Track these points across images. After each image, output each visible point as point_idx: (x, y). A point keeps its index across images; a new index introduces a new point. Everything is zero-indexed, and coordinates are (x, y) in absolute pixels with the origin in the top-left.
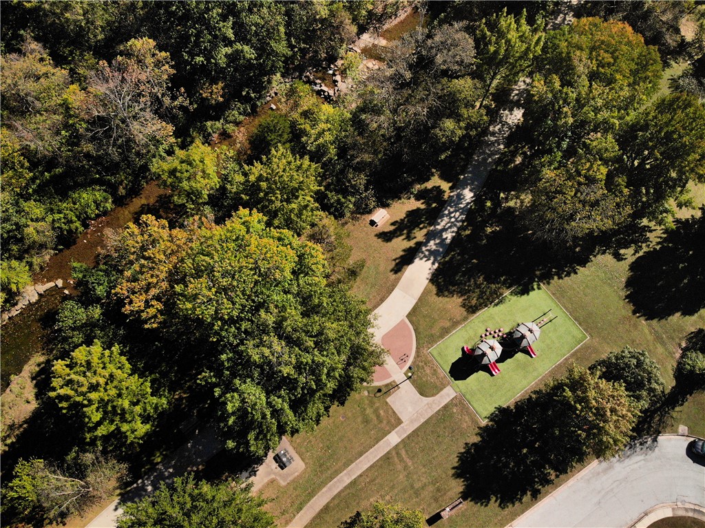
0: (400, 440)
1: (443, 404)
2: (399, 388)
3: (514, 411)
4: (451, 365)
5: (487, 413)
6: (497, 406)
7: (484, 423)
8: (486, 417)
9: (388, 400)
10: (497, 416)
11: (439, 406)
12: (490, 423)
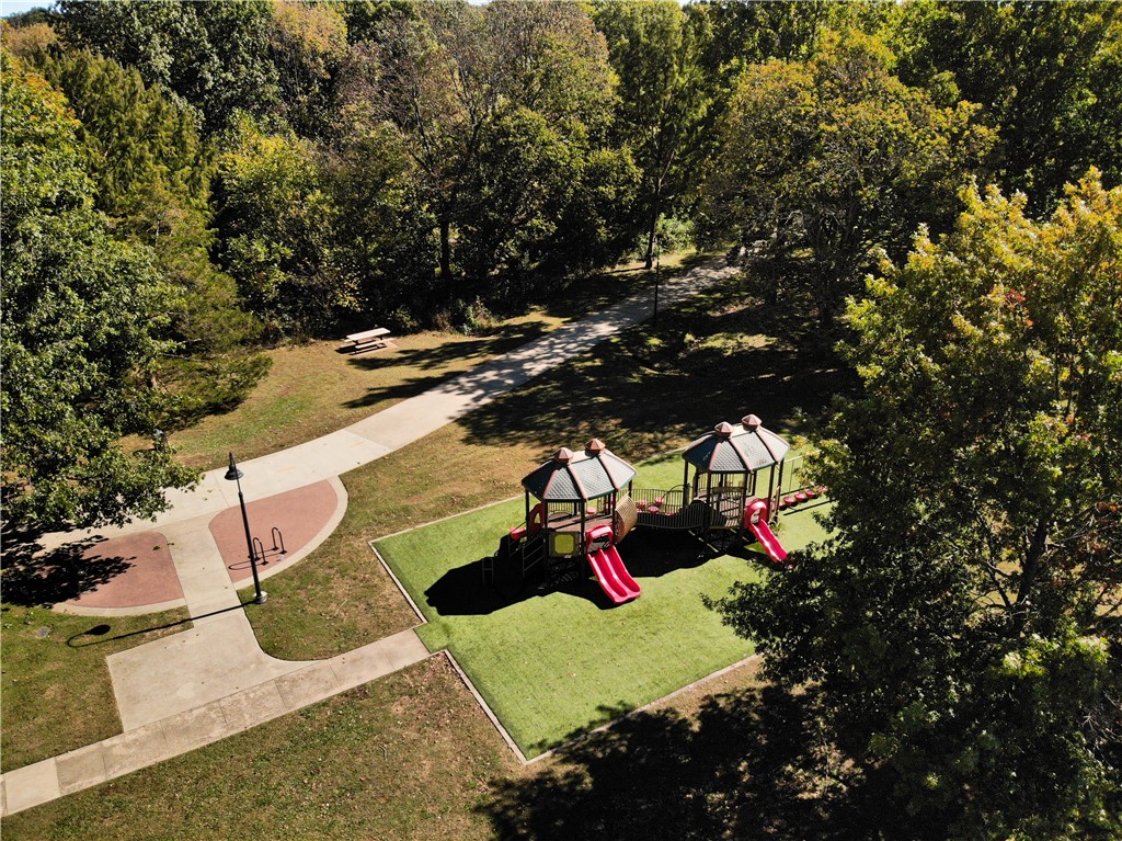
0: (57, 795)
1: (351, 684)
2: (191, 627)
3: (696, 727)
4: (442, 573)
5: (554, 728)
6: (611, 703)
7: (527, 766)
8: (542, 746)
9: (109, 660)
10: (600, 741)
11: (327, 690)
12: (561, 771)
